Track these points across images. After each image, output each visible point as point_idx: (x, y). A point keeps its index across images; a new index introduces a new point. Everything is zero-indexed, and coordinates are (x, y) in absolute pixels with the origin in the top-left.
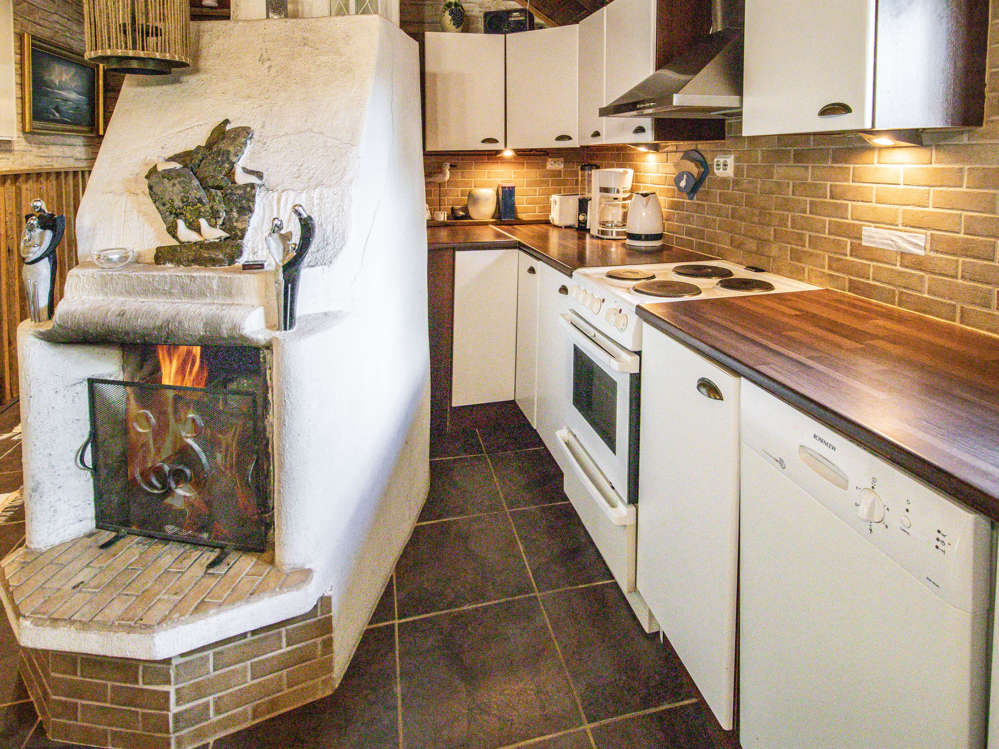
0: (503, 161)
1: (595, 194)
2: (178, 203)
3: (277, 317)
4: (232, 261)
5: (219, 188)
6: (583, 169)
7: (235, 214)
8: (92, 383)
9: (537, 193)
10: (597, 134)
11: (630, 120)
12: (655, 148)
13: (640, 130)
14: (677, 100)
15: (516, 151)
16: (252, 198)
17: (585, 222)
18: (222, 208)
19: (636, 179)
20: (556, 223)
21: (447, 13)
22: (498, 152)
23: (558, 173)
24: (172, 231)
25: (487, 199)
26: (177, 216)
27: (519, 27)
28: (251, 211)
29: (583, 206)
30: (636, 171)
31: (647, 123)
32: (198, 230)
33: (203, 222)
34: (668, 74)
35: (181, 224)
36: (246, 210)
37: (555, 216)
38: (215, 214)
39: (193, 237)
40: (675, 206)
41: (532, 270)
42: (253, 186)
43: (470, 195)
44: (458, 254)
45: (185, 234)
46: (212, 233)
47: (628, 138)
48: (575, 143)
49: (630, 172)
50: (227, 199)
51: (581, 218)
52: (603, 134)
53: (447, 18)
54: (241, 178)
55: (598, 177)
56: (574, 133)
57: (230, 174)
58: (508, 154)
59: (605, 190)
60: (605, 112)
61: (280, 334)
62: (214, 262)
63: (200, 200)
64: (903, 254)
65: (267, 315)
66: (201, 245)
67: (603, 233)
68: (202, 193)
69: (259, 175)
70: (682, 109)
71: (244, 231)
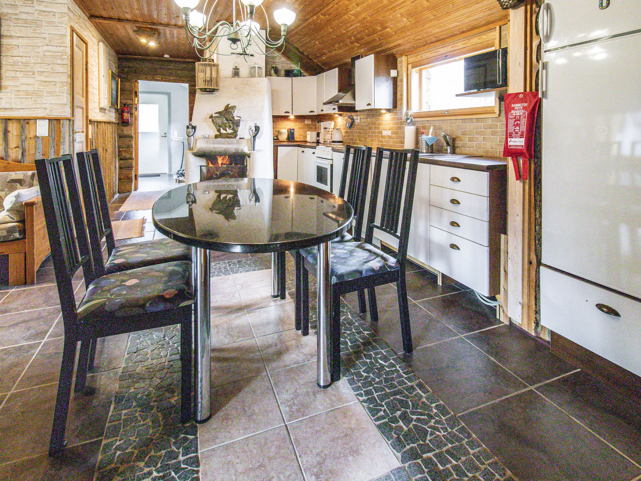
0: (290, 120)
1: (322, 131)
2: (220, 124)
3: (251, 148)
4: (235, 137)
5: (230, 120)
6: (318, 122)
7: (235, 127)
8: (201, 166)
9: (302, 132)
10: (322, 110)
11: (331, 106)
12: (340, 115)
13: (334, 109)
14: (340, 101)
15: (295, 116)
16: (239, 123)
17: (319, 140)
18: (231, 125)
19: (335, 125)
20: (309, 141)
21: (272, 70)
22: (288, 116)
23: (309, 125)
24: (219, 131)
25: (285, 133)
26: (220, 127)
27: (296, 76)
28: (239, 126)
29: (318, 135)
30: (335, 122)
31: (336, 107)
32: (226, 130)
33: (227, 128)
34: (341, 94)
35: (221, 129)
36: (238, 125)
37: (308, 139)
38: (230, 127)
39: (225, 132)
40: (346, 132)
41: (303, 152)
42: (239, 120)
43: (278, 131)
44: (279, 147)
45: (222, 131)
46: (229, 131)
47: (332, 112)
48: (315, 114)
49: (333, 123)
50: (233, 123)
51: (318, 139)
52: (324, 110)
53: (273, 71)
54: (236, 118)
55: (323, 124)
56: (315, 111)
57: (233, 118)
58: (292, 117)
59: (325, 128)
60: (324, 104)
61: (253, 151)
62: (231, 138)
63: (226, 123)
64: (388, 136)
65: (248, 148)
66: (228, 134)
67: (325, 142)
68: (226, 122)
69: (240, 118)
70: (342, 104)
71: (237, 131)
